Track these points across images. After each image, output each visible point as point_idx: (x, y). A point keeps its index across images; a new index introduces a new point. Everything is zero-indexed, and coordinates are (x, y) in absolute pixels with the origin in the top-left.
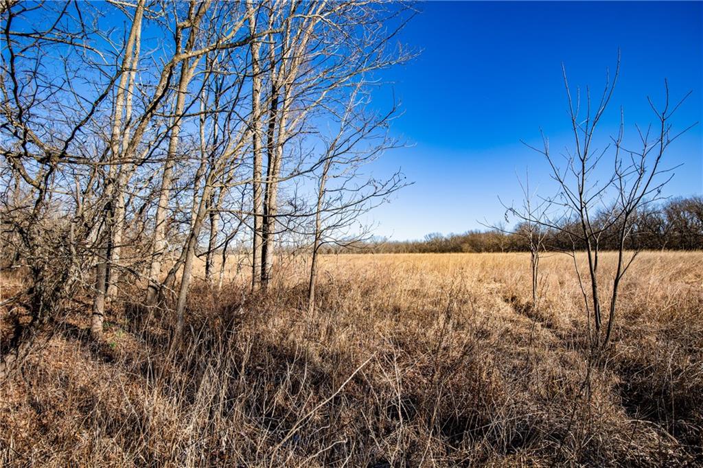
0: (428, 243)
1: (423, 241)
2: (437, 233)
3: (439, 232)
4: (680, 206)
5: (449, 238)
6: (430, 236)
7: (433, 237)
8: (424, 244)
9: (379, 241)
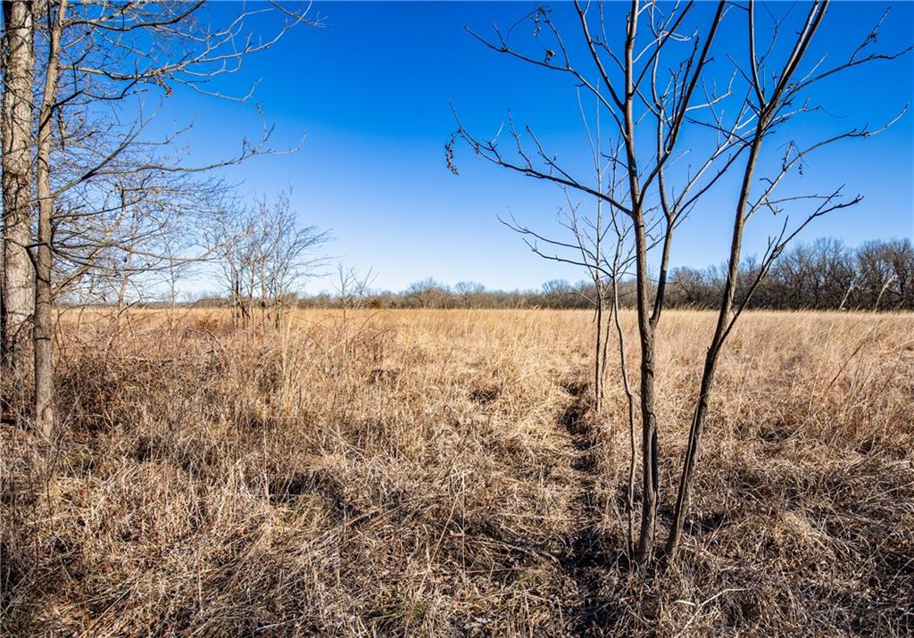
0: (548, 295)
1: (540, 293)
2: (562, 281)
3: (565, 279)
4: (877, 252)
5: (578, 288)
6: (550, 284)
7: (555, 286)
8: (540, 296)
9: (472, 290)
